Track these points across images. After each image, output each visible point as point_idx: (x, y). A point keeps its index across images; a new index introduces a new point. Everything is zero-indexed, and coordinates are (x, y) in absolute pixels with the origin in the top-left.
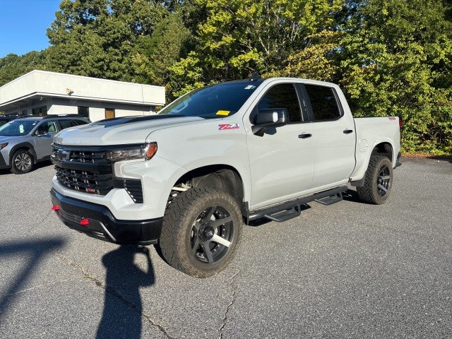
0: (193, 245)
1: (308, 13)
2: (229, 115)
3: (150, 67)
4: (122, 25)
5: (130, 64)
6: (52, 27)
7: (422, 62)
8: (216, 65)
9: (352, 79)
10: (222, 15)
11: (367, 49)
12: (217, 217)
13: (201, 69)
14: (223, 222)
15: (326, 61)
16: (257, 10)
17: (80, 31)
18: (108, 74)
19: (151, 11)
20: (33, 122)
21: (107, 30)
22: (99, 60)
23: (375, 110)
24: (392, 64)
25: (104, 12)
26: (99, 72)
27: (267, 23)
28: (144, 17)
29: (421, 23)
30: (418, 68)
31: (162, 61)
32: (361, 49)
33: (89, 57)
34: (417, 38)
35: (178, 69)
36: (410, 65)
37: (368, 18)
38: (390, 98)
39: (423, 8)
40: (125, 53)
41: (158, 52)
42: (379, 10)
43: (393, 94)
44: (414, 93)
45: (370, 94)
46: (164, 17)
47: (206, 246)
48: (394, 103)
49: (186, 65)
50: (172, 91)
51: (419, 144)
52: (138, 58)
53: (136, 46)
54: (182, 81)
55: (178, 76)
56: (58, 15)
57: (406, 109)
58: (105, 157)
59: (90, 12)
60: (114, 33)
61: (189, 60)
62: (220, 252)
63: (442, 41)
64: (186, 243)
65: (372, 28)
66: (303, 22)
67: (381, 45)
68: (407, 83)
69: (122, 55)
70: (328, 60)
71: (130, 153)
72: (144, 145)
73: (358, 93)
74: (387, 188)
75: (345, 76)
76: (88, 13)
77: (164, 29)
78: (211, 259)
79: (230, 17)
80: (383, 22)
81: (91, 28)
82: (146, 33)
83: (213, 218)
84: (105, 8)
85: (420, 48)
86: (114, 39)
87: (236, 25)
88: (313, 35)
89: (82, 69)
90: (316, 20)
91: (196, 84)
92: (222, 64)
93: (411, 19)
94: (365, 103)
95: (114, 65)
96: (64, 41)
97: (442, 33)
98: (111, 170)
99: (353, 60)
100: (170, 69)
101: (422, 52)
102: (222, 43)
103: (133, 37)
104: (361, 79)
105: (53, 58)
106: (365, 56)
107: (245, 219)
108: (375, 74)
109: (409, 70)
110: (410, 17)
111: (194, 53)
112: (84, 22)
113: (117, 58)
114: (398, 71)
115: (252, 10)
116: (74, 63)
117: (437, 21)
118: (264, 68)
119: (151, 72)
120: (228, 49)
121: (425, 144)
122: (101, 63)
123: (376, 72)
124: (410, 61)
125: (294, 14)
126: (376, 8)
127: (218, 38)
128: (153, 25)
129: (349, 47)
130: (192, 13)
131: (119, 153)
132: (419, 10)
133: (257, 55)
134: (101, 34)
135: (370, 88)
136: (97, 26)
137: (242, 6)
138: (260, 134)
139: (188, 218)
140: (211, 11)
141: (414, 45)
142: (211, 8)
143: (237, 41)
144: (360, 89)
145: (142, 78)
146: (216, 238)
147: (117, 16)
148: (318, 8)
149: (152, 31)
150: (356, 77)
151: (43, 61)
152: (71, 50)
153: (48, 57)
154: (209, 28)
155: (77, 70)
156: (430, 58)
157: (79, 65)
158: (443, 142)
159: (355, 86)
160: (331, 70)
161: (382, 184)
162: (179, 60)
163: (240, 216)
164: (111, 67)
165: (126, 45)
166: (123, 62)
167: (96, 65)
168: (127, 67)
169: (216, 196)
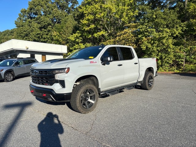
0: (81, 102)
1: (125, 16)
2: (93, 58)
3: (60, 37)
4: (48, 20)
5: (51, 36)
6: (17, 20)
7: (169, 36)
8: (88, 36)
9: (143, 43)
10: (90, 16)
11: (148, 31)
12: (90, 93)
13: (82, 38)
14: (92, 95)
15: (132, 35)
16: (104, 14)
17: (29, 22)
18: (42, 40)
19: (60, 14)
20: (13, 61)
21: (42, 22)
22: (38, 34)
23: (152, 55)
24: (158, 37)
25: (40, 14)
26: (38, 39)
27: (108, 20)
28: (57, 16)
29: (168, 21)
30: (168, 38)
31: (65, 35)
32: (146, 30)
33: (34, 33)
34: (167, 26)
35: (72, 38)
36: (164, 37)
37: (148, 18)
38: (158, 50)
39: (169, 14)
40: (49, 31)
41: (63, 31)
42: (152, 16)
43: (159, 48)
44: (167, 48)
45: (150, 48)
46: (66, 16)
47: (86, 103)
48: (159, 52)
49: (76, 37)
50: (69, 47)
51: (170, 68)
52: (55, 33)
53: (54, 28)
54: (74, 43)
55: (72, 41)
56: (20, 15)
57: (164, 54)
58: (52, 73)
59: (34, 14)
60: (44, 23)
61: (76, 34)
62: (91, 105)
63: (177, 27)
64: (79, 101)
65: (150, 22)
66: (123, 20)
67: (153, 29)
68: (164, 44)
69: (48, 32)
70: (133, 35)
71: (61, 71)
72: (65, 68)
73: (145, 48)
74: (152, 84)
75: (140, 41)
76: (33, 14)
77: (66, 21)
78: (88, 107)
79: (93, 17)
80: (154, 20)
81: (34, 21)
82: (58, 23)
83: (88, 93)
84: (41, 12)
85: (168, 30)
86: (44, 25)
87: (96, 20)
88: (127, 25)
89: (30, 38)
90: (128, 19)
91: (80, 44)
92: (90, 36)
93: (165, 19)
94: (148, 52)
95: (44, 36)
96: (22, 26)
97: (177, 24)
98: (54, 77)
99: (143, 35)
100: (69, 38)
101: (169, 32)
102: (90, 27)
103: (52, 24)
104: (146, 43)
105: (18, 33)
106: (147, 33)
107: (99, 94)
108: (151, 41)
109: (164, 39)
110: (164, 18)
111: (79, 32)
112: (31, 18)
113: (45, 33)
114: (160, 39)
115: (102, 15)
116: (27, 35)
117: (175, 20)
118: (108, 38)
119: (61, 39)
120: (93, 30)
121: (172, 68)
122: (39, 35)
123: (152, 40)
124: (164, 36)
125: (119, 16)
126: (151, 15)
127: (89, 26)
128: (61, 20)
129: (141, 30)
130: (77, 15)
131: (57, 71)
132: (168, 15)
133: (105, 33)
134: (39, 23)
135: (150, 46)
136: (37, 19)
137: (98, 13)
138: (104, 64)
139: (80, 93)
140: (86, 15)
141: (166, 29)
142: (86, 14)
143: (97, 27)
144: (146, 46)
145: (56, 42)
146: (89, 100)
147: (45, 16)
148: (128, 14)
149: (61, 22)
150: (144, 42)
151: (12, 34)
152: (26, 30)
153: (15, 33)
154: (85, 22)
155: (28, 38)
156: (172, 34)
157: (29, 36)
158: (179, 67)
159: (144, 45)
160: (134, 39)
161: (150, 82)
162: (72, 34)
163: (98, 93)
164: (43, 37)
165: (49, 28)
166: (48, 35)
167: (37, 36)
168: (50, 37)
169: (89, 85)
